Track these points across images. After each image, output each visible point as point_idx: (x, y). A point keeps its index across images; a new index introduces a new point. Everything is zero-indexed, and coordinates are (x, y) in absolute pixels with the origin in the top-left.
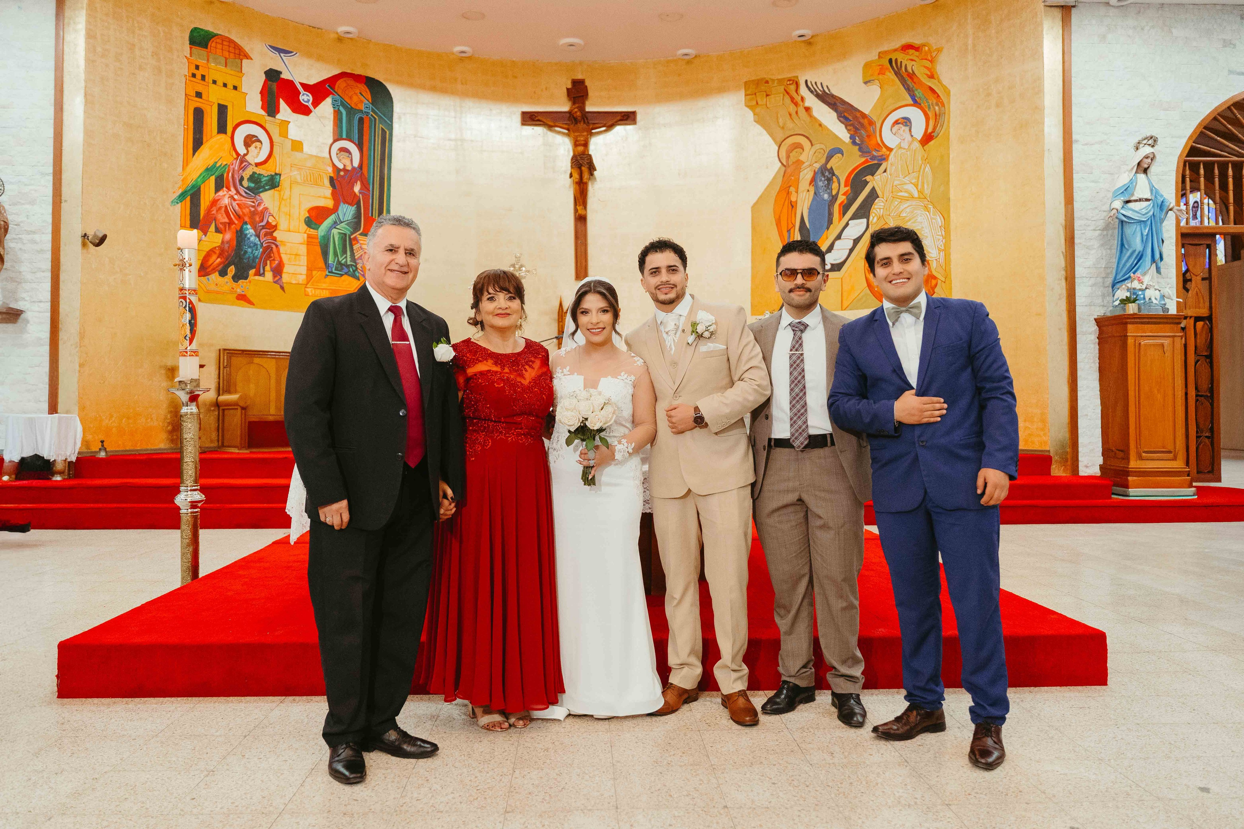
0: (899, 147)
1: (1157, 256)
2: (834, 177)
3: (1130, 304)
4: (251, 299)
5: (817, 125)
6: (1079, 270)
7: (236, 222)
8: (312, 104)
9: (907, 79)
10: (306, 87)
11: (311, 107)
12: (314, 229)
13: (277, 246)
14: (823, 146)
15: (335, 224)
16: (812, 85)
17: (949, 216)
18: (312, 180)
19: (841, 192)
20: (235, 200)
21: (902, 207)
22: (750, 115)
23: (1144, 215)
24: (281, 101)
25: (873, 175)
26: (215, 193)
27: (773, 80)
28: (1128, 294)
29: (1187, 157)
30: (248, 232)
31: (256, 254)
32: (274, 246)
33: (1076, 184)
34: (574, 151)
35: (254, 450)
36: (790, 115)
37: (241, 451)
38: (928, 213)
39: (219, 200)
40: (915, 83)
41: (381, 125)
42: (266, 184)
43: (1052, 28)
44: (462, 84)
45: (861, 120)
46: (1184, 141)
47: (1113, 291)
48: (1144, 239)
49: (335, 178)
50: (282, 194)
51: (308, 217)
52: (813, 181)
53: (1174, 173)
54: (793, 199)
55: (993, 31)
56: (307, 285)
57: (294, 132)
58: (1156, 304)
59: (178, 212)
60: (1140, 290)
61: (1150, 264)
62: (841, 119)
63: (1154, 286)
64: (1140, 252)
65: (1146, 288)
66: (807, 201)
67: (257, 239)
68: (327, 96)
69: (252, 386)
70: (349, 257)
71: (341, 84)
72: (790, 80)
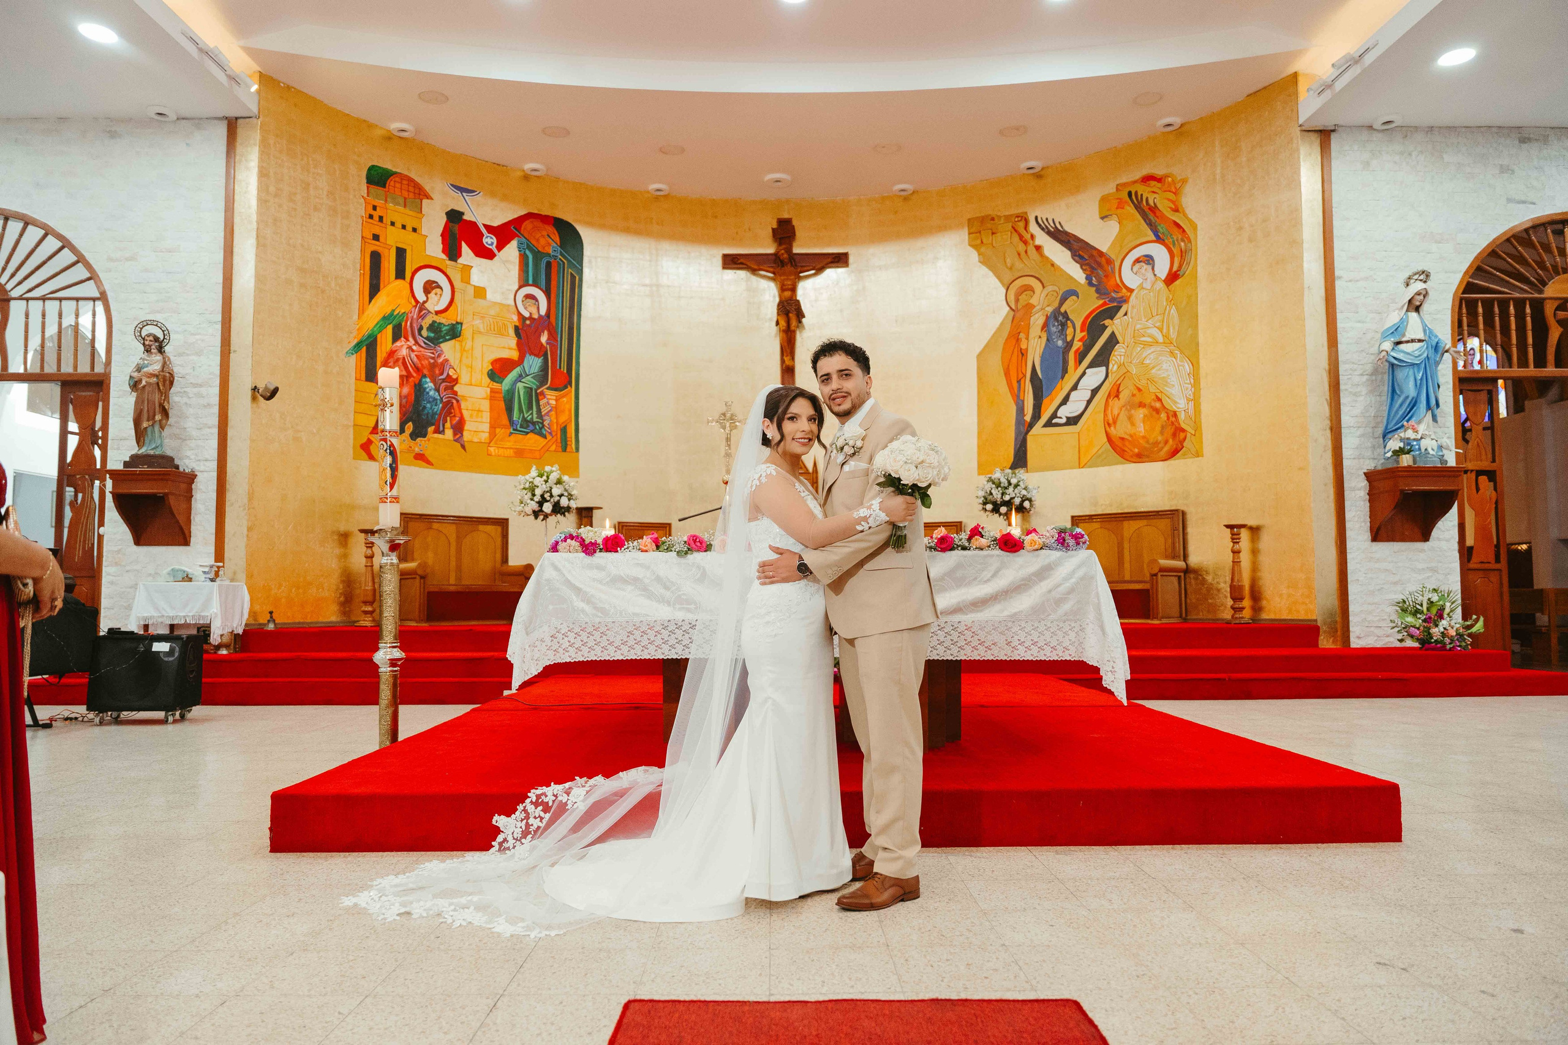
0: (1141, 287)
1: (1433, 402)
2: (1069, 322)
3: (1404, 456)
4: (430, 459)
5: (1049, 266)
6: (1346, 419)
7: (415, 375)
8: (497, 247)
9: (1149, 214)
10: (489, 229)
11: (495, 251)
12: (497, 382)
13: (458, 401)
14: (1056, 288)
15: (520, 378)
16: (1043, 222)
17: (1198, 363)
18: (496, 329)
19: (1077, 339)
20: (413, 351)
21: (1145, 354)
22: (974, 255)
23: (1416, 357)
24: (463, 244)
25: (1112, 320)
26: (393, 344)
27: (999, 217)
28: (1402, 445)
29: (1463, 293)
30: (427, 386)
31: (435, 410)
32: (454, 401)
33: (1339, 325)
34: (780, 296)
35: (433, 624)
36: (1019, 254)
37: (419, 625)
38: (1174, 359)
39: (396, 351)
40: (1157, 217)
41: (570, 270)
42: (447, 334)
43: (1310, 154)
44: (658, 224)
45: (1099, 259)
46: (1459, 276)
47: (1384, 441)
48: (1418, 384)
49: (521, 327)
50: (464, 345)
51: (491, 370)
52: (1045, 326)
53: (1449, 312)
54: (1023, 347)
55: (1244, 159)
56: (489, 443)
57: (476, 278)
58: (1433, 455)
59: (353, 364)
60: (1415, 440)
61: (1425, 411)
62: (1076, 258)
63: (1430, 435)
64: (1413, 398)
65: (1422, 438)
66: (1038, 348)
67: (437, 394)
68: (512, 239)
69: (430, 555)
70: (535, 413)
71: (527, 225)
72: (1018, 217)
